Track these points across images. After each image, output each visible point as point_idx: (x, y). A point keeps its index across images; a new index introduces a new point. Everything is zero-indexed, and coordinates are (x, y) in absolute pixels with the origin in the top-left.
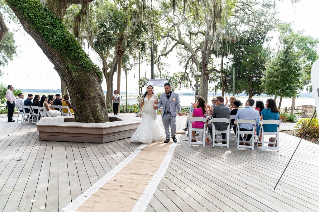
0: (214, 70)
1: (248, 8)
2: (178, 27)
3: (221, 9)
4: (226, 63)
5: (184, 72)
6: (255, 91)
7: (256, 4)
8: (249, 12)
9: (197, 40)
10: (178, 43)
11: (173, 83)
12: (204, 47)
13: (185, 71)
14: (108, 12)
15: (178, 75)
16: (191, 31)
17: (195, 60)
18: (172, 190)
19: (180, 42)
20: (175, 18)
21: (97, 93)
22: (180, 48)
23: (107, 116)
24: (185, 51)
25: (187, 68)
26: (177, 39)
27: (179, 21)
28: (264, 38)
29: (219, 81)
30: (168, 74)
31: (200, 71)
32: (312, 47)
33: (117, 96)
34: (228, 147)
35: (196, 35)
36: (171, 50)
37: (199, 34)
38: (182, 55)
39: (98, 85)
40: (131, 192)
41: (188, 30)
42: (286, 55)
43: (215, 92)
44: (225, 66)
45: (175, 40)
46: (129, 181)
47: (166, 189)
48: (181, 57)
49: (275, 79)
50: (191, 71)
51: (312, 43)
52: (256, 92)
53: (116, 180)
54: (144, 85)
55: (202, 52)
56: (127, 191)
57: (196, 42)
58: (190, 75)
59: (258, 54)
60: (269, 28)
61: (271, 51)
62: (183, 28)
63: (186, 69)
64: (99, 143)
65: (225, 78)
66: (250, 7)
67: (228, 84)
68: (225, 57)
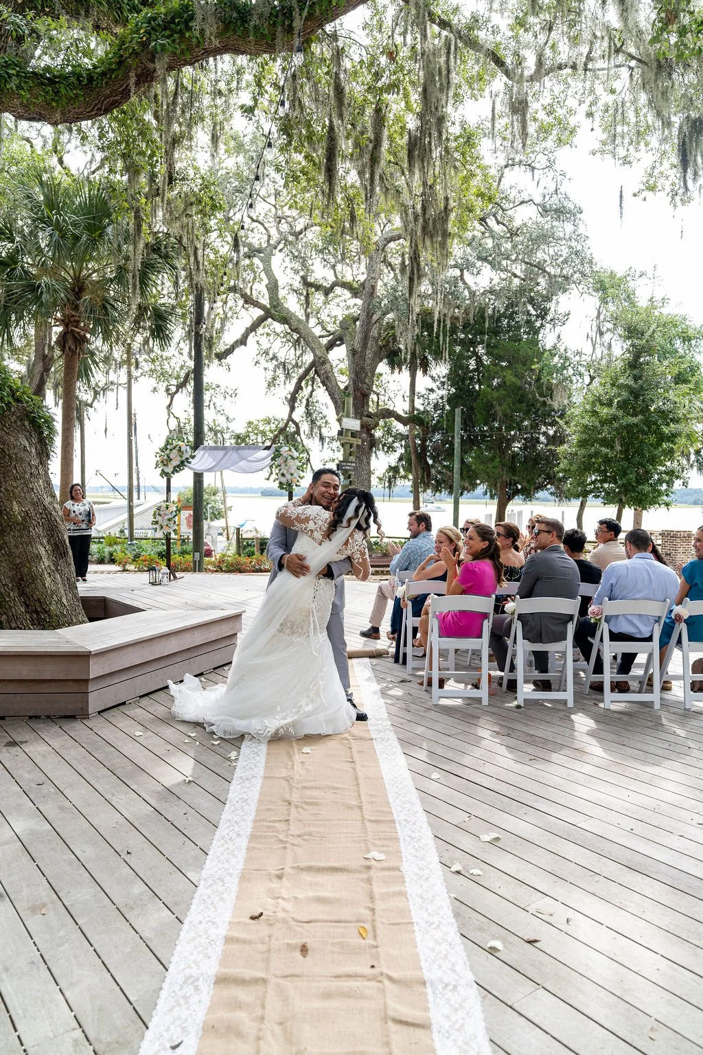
0: (388, 414)
1: (494, 215)
2: (267, 262)
3: (446, 208)
4: (423, 392)
5: (286, 417)
6: (515, 484)
7: (522, 202)
8: (498, 229)
9: (327, 311)
10: (268, 314)
11: (290, 462)
12: (358, 337)
13: (290, 416)
14: (23, 183)
15: (261, 428)
16: (310, 279)
17: (327, 378)
18: (530, 942)
19: (275, 312)
20: (252, 231)
21: (35, 504)
22: (268, 334)
23: (75, 595)
24: (287, 348)
25: (296, 405)
26: (265, 301)
27: (268, 241)
28: (543, 314)
29: (403, 451)
30: (230, 425)
31: (356, 418)
32: (687, 352)
33: (82, 509)
34: (571, 704)
35: (327, 291)
36: (243, 341)
37: (338, 290)
38: (274, 357)
39: (37, 468)
40: (369, 980)
41: (302, 273)
42: (636, 372)
43: (390, 487)
44: (421, 401)
45: (256, 304)
46: (318, 911)
47: (504, 941)
48: (271, 365)
49: (604, 450)
50: (308, 414)
51: (687, 339)
52: (519, 487)
53: (261, 914)
54: (178, 466)
55: (353, 353)
56: (350, 976)
57: (324, 317)
58: (305, 427)
59: (533, 367)
60: (560, 284)
61: (572, 356)
62: (284, 265)
63: (292, 409)
64: (73, 717)
65: (424, 440)
66: (503, 210)
67: (430, 462)
68: (419, 373)
